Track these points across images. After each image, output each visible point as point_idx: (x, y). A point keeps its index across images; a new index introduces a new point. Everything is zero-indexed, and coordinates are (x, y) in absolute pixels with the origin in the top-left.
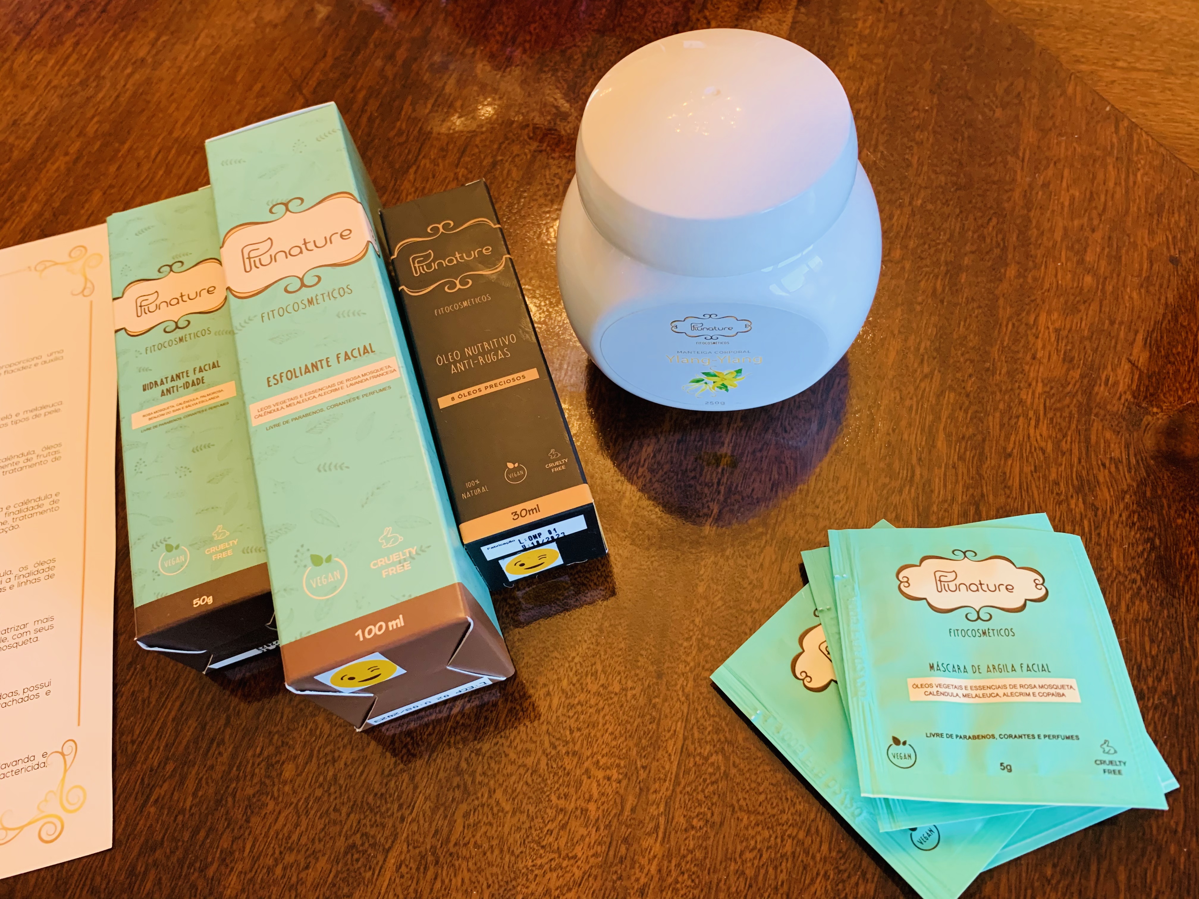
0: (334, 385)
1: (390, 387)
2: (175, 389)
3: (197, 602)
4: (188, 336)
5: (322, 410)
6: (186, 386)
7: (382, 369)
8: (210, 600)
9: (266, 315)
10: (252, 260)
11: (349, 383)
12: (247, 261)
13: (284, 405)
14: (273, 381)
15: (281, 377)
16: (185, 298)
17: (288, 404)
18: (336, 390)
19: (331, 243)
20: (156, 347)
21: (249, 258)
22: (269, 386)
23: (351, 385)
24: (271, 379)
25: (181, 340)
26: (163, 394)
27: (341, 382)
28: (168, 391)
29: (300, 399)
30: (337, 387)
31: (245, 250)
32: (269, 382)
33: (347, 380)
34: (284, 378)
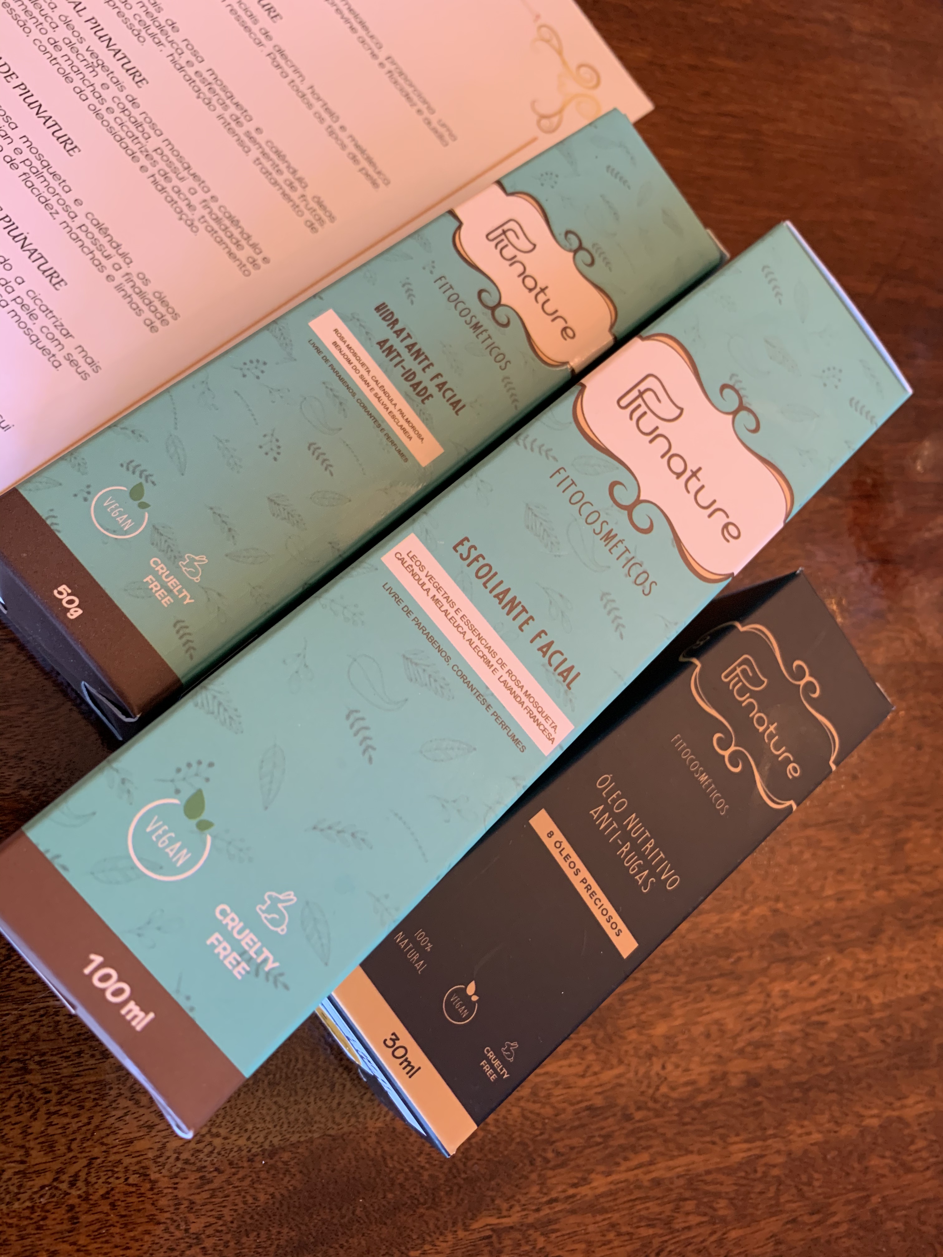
0: (494, 654)
1: (523, 749)
2: (398, 359)
3: (63, 593)
4: (485, 335)
5: (447, 659)
6: (409, 375)
7: (547, 718)
8: (75, 613)
9: (563, 474)
10: (640, 401)
11: (506, 677)
12: (635, 393)
13: (433, 591)
14: (463, 550)
15: (476, 559)
16: (542, 298)
17: (439, 596)
18: (488, 663)
19: (710, 516)
20: (450, 292)
21: (641, 394)
22: (455, 548)
23: (505, 682)
24: (467, 545)
25: (476, 327)
26: (381, 344)
27: (503, 665)
28: (390, 350)
29: (452, 612)
30: (493, 661)
31: (651, 379)
32: (461, 543)
33: (509, 672)
34: (476, 565)
